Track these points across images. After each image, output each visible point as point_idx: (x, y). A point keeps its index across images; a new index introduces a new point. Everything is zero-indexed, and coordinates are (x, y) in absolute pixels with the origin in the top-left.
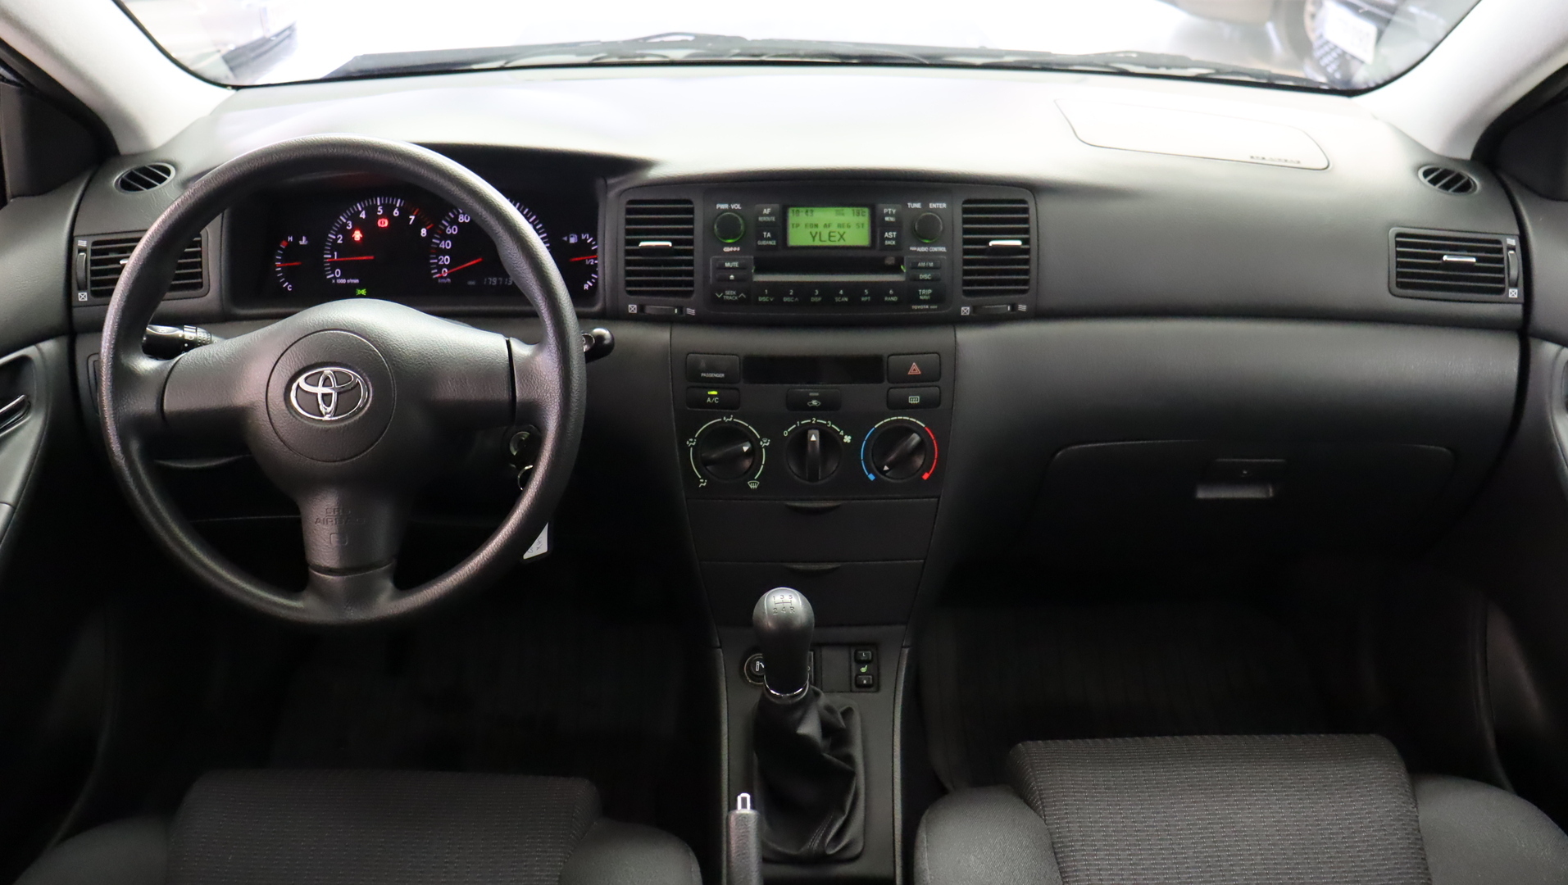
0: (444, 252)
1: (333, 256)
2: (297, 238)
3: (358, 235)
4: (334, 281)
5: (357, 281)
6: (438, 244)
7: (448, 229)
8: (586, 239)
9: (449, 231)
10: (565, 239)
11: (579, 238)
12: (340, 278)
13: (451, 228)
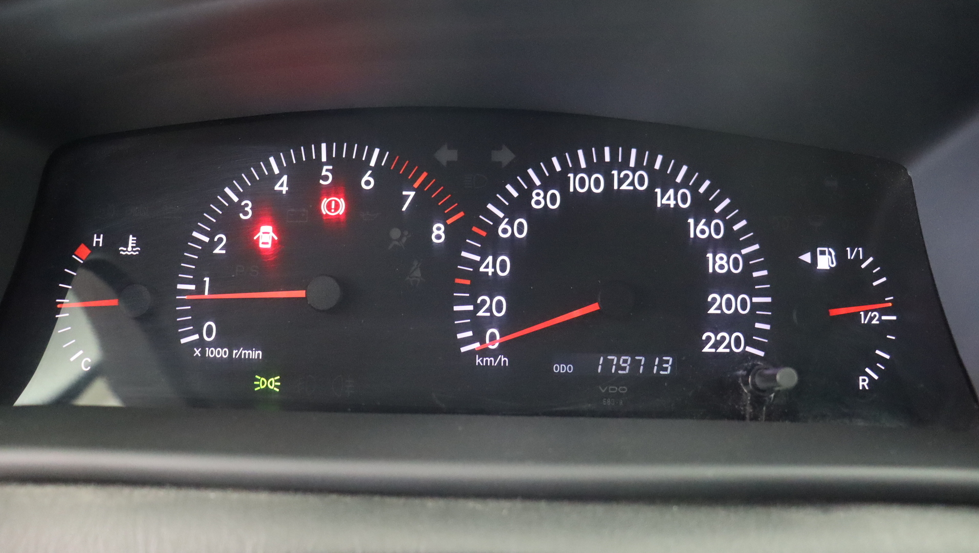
0: (492, 285)
1: (200, 290)
2: (116, 240)
3: (266, 236)
4: (197, 352)
5: (256, 354)
6: (476, 264)
7: (503, 226)
8: (858, 261)
9: (505, 231)
10: (807, 258)
11: (841, 257)
12: (215, 344)
13: (511, 223)
